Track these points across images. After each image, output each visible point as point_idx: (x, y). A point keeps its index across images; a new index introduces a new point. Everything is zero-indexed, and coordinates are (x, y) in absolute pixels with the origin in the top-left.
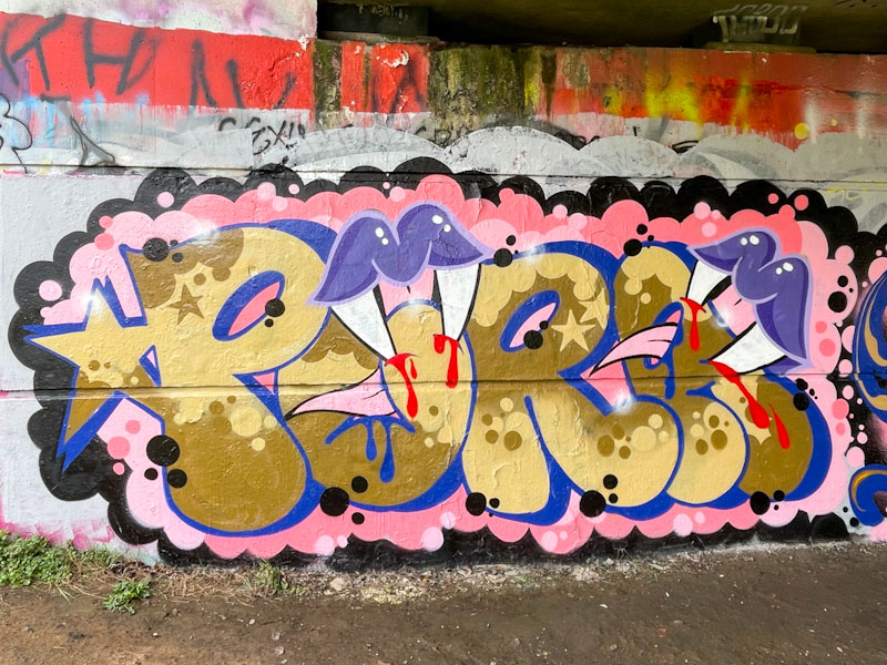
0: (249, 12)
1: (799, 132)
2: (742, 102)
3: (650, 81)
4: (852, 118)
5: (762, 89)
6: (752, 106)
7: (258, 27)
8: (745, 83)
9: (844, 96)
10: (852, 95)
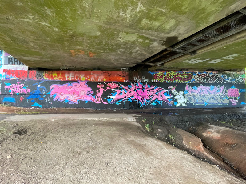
0: (23, 69)
1: (65, 77)
2: (60, 74)
3: (53, 73)
4: (70, 75)
5: (62, 74)
6: (61, 75)
7: (23, 70)
8: (61, 73)
9: (69, 74)
10: (70, 74)
